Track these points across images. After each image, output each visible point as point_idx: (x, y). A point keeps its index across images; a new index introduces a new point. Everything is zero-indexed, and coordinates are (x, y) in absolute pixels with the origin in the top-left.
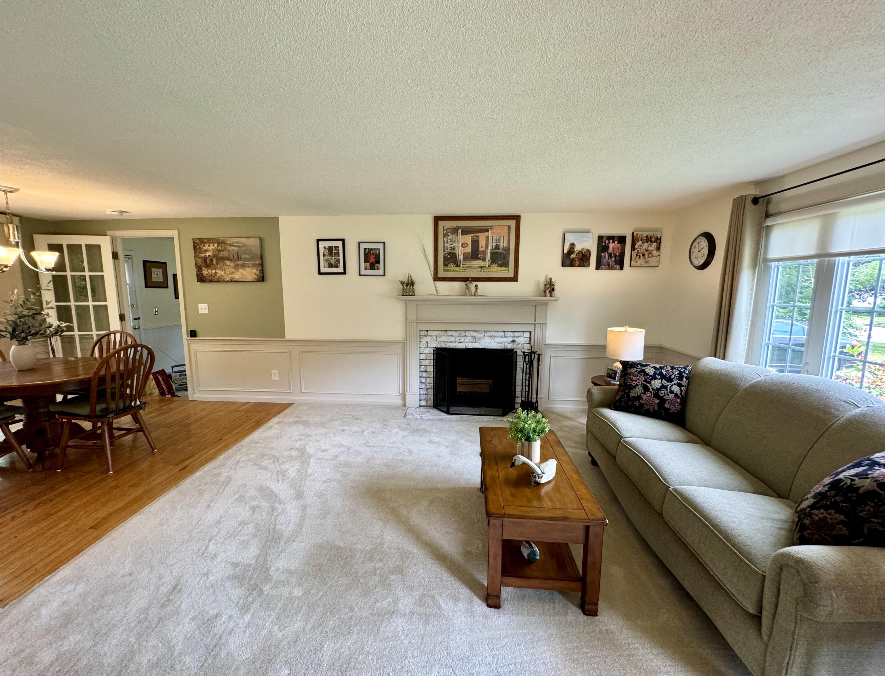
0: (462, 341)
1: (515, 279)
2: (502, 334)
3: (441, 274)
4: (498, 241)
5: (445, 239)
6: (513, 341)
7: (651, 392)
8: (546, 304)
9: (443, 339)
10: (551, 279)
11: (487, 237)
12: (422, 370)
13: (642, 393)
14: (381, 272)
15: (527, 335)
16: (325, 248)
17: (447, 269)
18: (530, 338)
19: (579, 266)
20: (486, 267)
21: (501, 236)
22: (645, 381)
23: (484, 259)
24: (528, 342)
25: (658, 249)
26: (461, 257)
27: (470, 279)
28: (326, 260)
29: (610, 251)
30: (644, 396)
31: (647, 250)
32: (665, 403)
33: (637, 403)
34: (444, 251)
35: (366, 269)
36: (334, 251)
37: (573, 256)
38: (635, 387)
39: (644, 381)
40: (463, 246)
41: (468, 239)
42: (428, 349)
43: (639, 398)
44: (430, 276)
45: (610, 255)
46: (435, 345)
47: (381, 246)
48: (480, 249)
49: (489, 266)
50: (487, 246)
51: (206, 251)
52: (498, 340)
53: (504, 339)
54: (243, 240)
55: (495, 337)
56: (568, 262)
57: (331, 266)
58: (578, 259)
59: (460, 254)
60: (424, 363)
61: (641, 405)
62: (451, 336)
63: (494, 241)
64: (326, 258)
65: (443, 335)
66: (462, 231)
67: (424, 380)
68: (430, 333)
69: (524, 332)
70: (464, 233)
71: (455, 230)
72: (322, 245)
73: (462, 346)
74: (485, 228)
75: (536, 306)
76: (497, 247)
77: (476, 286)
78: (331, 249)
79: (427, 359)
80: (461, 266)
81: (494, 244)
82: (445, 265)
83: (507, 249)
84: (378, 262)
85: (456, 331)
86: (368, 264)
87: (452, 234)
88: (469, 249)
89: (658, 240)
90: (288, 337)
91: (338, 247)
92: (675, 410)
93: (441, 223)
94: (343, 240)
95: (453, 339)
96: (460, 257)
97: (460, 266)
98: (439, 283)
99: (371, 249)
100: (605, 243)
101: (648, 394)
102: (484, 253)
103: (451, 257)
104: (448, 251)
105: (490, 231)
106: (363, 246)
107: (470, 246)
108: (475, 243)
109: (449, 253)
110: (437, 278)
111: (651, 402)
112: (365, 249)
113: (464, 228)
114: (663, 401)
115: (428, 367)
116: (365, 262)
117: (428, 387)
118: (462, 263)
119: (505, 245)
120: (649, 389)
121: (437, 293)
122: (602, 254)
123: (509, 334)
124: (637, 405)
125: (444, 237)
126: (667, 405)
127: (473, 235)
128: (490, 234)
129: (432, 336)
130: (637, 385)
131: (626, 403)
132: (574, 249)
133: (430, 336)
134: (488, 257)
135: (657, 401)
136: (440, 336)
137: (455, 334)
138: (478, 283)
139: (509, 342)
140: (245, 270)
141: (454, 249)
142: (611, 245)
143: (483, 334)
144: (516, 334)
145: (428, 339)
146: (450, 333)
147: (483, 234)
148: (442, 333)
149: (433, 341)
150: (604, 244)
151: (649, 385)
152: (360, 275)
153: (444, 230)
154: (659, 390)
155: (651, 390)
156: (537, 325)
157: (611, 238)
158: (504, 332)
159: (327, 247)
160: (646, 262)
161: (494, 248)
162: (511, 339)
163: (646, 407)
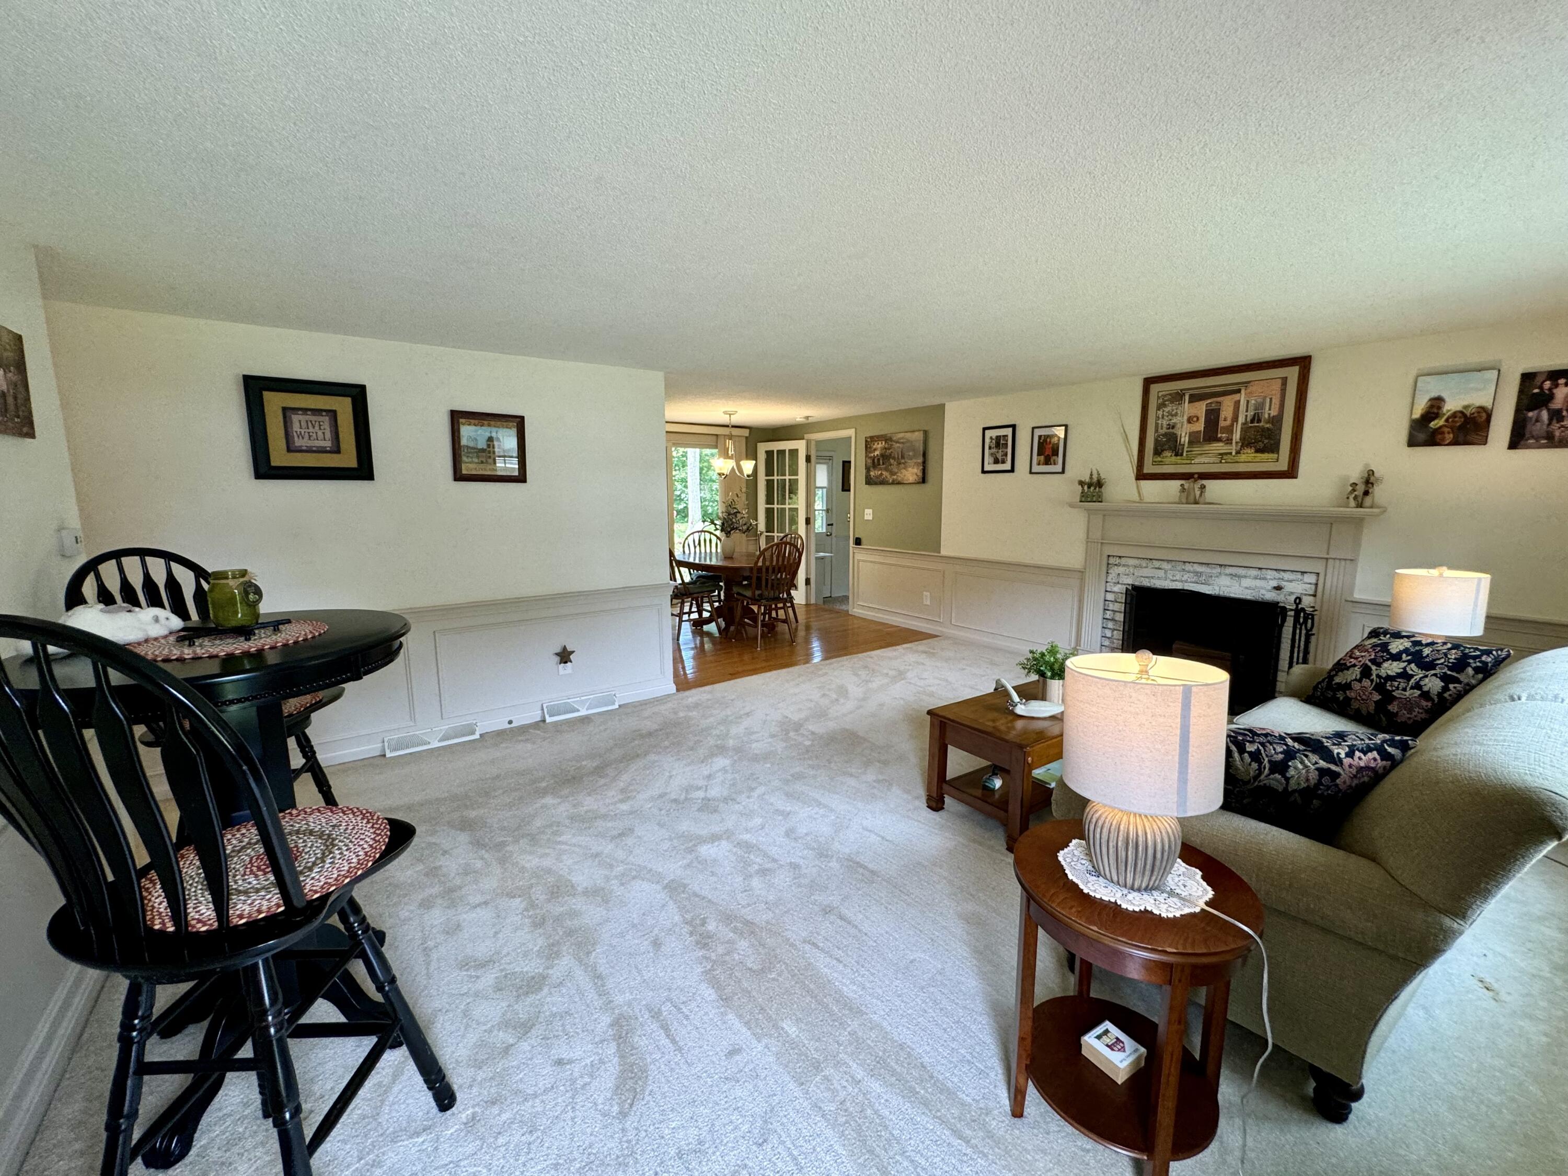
0: (1178, 578)
1: (1291, 473)
2: (1255, 572)
3: (1148, 469)
4: (1260, 406)
5: (1160, 413)
6: (1278, 588)
7: (1372, 681)
8: (1358, 523)
9: (1146, 572)
10: (1371, 472)
11: (1237, 403)
12: (1108, 616)
13: (1356, 680)
14: (1059, 468)
15: (1309, 578)
17: (1159, 459)
18: (1316, 584)
19: (1455, 443)
20: (1231, 453)
21: (1265, 398)
22: (1372, 661)
23: (1229, 441)
24: (1312, 592)
26: (1185, 439)
27: (1196, 476)
28: (992, 454)
29: (1557, 404)
30: (1356, 686)
32: (1390, 703)
33: (1340, 695)
34: (1156, 431)
35: (1039, 464)
36: (1002, 442)
37: (1439, 423)
38: (1348, 668)
39: (1370, 660)
40: (1190, 420)
41: (1200, 409)
42: (1119, 586)
43: (1348, 686)
44: (1129, 471)
45: (1556, 414)
46: (1129, 581)
48: (1222, 424)
49: (1238, 453)
50: (1235, 419)
51: (875, 450)
52: (1246, 582)
53: (1258, 583)
54: (908, 435)
55: (1239, 577)
56: (1422, 436)
57: (996, 461)
58: (1452, 428)
59: (1183, 435)
60: (1111, 607)
61: (1348, 700)
62: (1159, 569)
63: (1251, 408)
64: (992, 451)
65: (1144, 565)
66: (1191, 396)
67: (1109, 634)
68: (1123, 561)
69: (1303, 573)
70: (1194, 398)
71: (1178, 397)
72: (989, 433)
73: (1178, 586)
74: (1235, 387)
75: (1331, 524)
76: (1256, 418)
77: (1204, 487)
78: (998, 438)
79: (1116, 601)
80: (1185, 454)
81: (1251, 413)
82: (1157, 452)
83: (1277, 421)
84: (1056, 453)
85: (1168, 561)
86: (1042, 458)
87: (1172, 402)
88: (1200, 426)
90: (944, 552)
92: (1409, 718)
93: (1155, 388)
94: (1014, 426)
95: (1161, 573)
96: (1183, 440)
97: (1182, 455)
98: (1143, 483)
99: (1049, 436)
100: (1541, 387)
101: (1366, 683)
102: (1230, 430)
103: (1168, 441)
104: (1164, 430)
105: (1243, 392)
106: (1038, 433)
107: (1202, 420)
108: (1213, 417)
109: (1165, 435)
110: (1141, 475)
111: (1364, 697)
112: (1040, 437)
113: (1192, 392)
114: (1388, 697)
115: (1118, 614)
116: (1039, 454)
117: (1115, 646)
118: (1185, 449)
119: (1274, 413)
120: (1371, 675)
121: (1140, 499)
122: (1530, 414)
123: (1270, 574)
124: (1341, 698)
125: (1158, 409)
126: (1393, 708)
127: (1209, 401)
128: (1242, 397)
129: (1128, 566)
130: (1354, 665)
131: (1322, 693)
132: (1439, 408)
133: (1124, 565)
134: (1237, 436)
135: (1376, 697)
136: (1141, 567)
137: (1165, 565)
139: (1269, 588)
140: (908, 470)
141: (1173, 427)
142: (1562, 392)
143: (1218, 570)
144: (1287, 576)
145: (1121, 570)
146: (1157, 564)
147: (1230, 397)
148: (1144, 563)
149: (1128, 575)
150: (1536, 391)
151: (1374, 668)
152: (1031, 473)
153: (1158, 398)
154: (1391, 678)
155: (1374, 677)
156: (1330, 562)
157: (1561, 374)
158: (1260, 569)
161: (1249, 419)
162: (1275, 583)
163: (1355, 705)
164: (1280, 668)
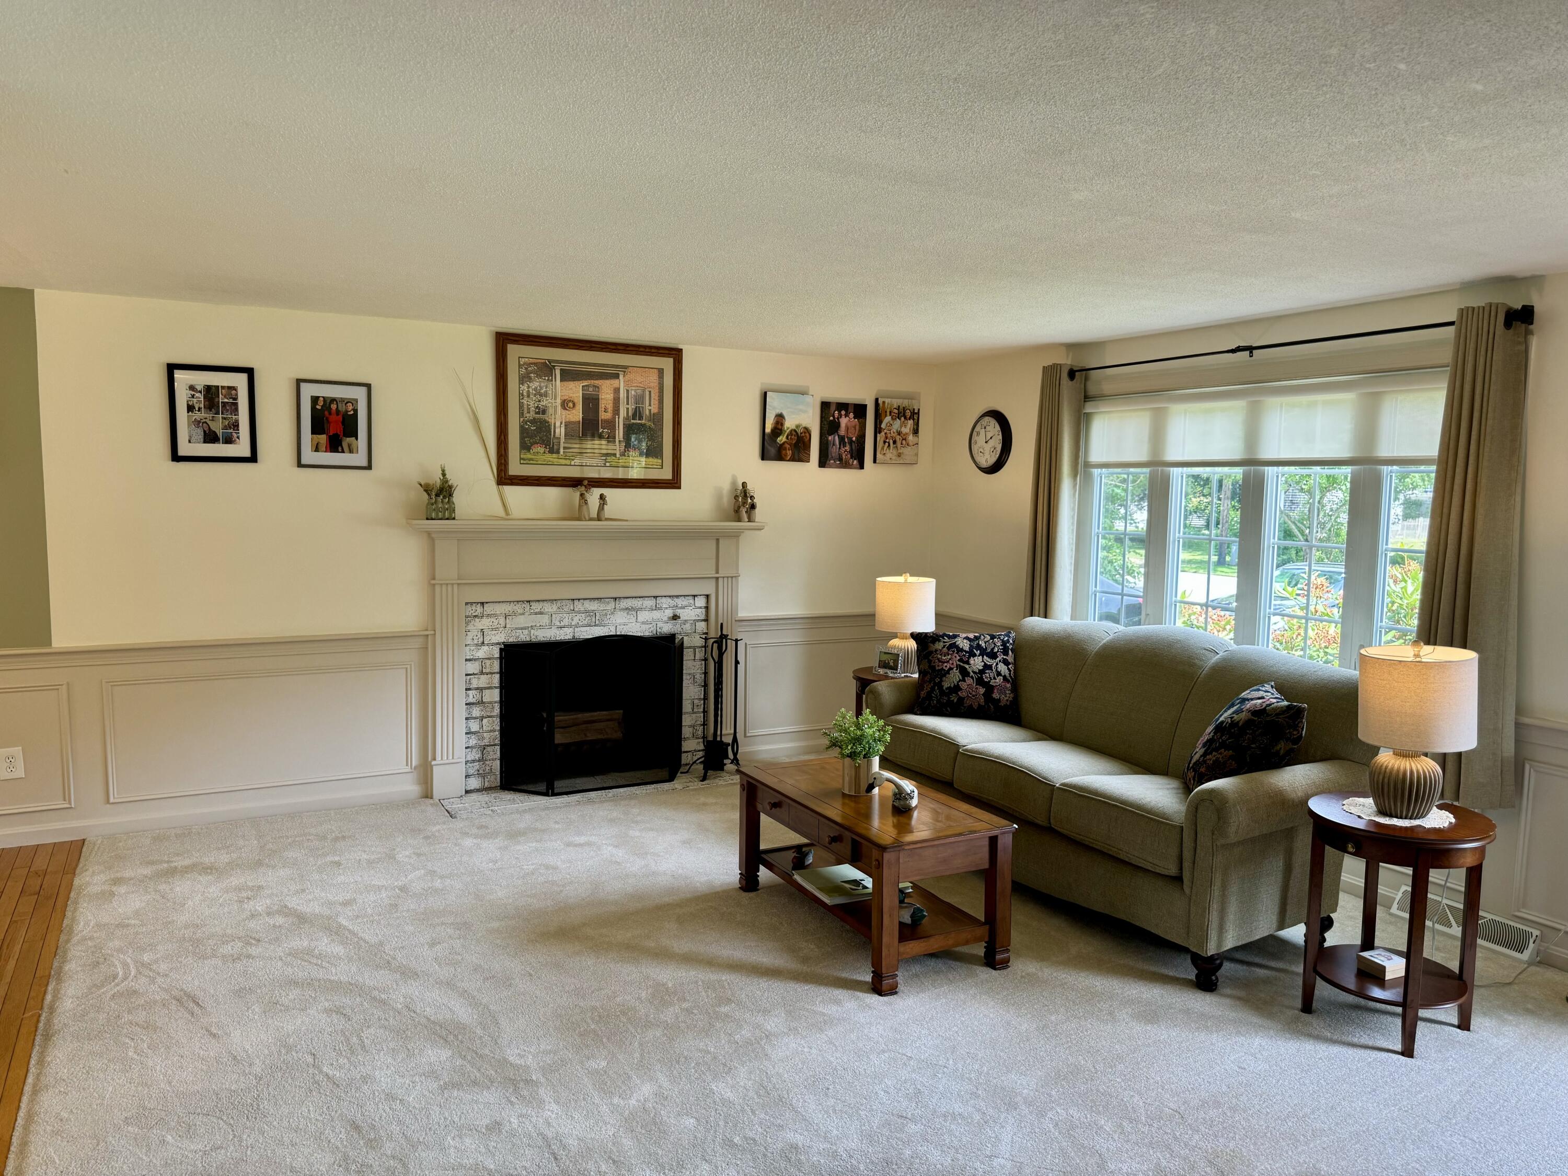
0: (565, 622)
1: (674, 483)
2: (650, 603)
3: (515, 468)
4: (639, 399)
5: (524, 388)
6: (675, 617)
7: (972, 677)
8: (735, 536)
9: (522, 621)
10: (744, 485)
11: (617, 390)
12: (471, 700)
13: (960, 680)
14: (359, 458)
15: (701, 602)
16: (192, 388)
17: (529, 456)
18: (707, 608)
19: (793, 459)
20: (615, 455)
21: (644, 391)
22: (960, 660)
23: (611, 438)
24: (703, 617)
25: (916, 432)
26: (560, 431)
27: (586, 482)
28: (197, 423)
29: (842, 432)
30: (963, 685)
31: (899, 433)
32: (993, 692)
33: (954, 698)
34: (521, 414)
35: (317, 449)
36: (221, 399)
37: (782, 439)
38: (948, 672)
39: (959, 660)
40: (565, 404)
41: (575, 390)
42: (485, 648)
43: (957, 688)
44: (487, 472)
45: (842, 439)
46: (501, 637)
47: (359, 394)
48: (603, 416)
49: (623, 454)
50: (616, 411)
52: (644, 616)
53: (656, 615)
55: (637, 610)
56: (772, 451)
57: (210, 437)
58: (790, 445)
59: (558, 424)
60: (475, 683)
61: (961, 700)
62: (541, 613)
63: (631, 400)
64: (197, 415)
65: (520, 611)
66: (563, 372)
67: (474, 726)
68: (488, 609)
69: (694, 596)
70: (569, 375)
71: (546, 369)
72: (183, 379)
73: (565, 635)
74: (612, 370)
75: (718, 540)
76: (637, 413)
77: (602, 497)
78: (210, 392)
79: (482, 673)
80: (562, 451)
81: (632, 407)
82: (525, 447)
83: (658, 418)
84: (353, 433)
85: (552, 601)
86: (323, 438)
87: (539, 376)
88: (577, 415)
89: (912, 415)
90: (59, 641)
91: (234, 388)
92: (1007, 700)
93: (514, 352)
94: (250, 372)
95: (545, 620)
96: (557, 431)
97: (558, 452)
98: (508, 490)
99: (333, 400)
100: (834, 416)
101: (969, 681)
102: (611, 424)
103: (539, 430)
104: (531, 415)
105: (621, 377)
106: (308, 391)
107: (580, 407)
108: (591, 403)
109: (534, 421)
110: (504, 478)
111: (974, 693)
112: (315, 400)
113: (566, 367)
114: (989, 688)
115: (486, 692)
116: (314, 432)
117: (486, 742)
118: (562, 445)
119: (655, 409)
120: (969, 673)
121: (507, 514)
122: (830, 438)
123: (665, 602)
124: (955, 700)
125: (521, 382)
126: (996, 695)
127: (585, 383)
128: (621, 383)
129: (495, 615)
130: (951, 669)
131: (938, 701)
132: (782, 425)
133: (488, 616)
134: (620, 433)
135: (982, 690)
136: (515, 614)
137: (548, 607)
138: (606, 491)
139: (665, 619)
141: (544, 412)
142: (844, 421)
143: (612, 605)
144: (680, 602)
145: (485, 623)
146: (536, 607)
147: (608, 382)
148: (518, 608)
149: (496, 629)
150: (831, 418)
151: (967, 666)
152: (300, 465)
153: (520, 366)
154: (982, 672)
155: (972, 674)
156: (720, 580)
157: (843, 407)
158: (655, 597)
159: (199, 388)
160: (899, 455)
161: (630, 414)
162: (669, 613)
163: (967, 703)
164: (684, 710)
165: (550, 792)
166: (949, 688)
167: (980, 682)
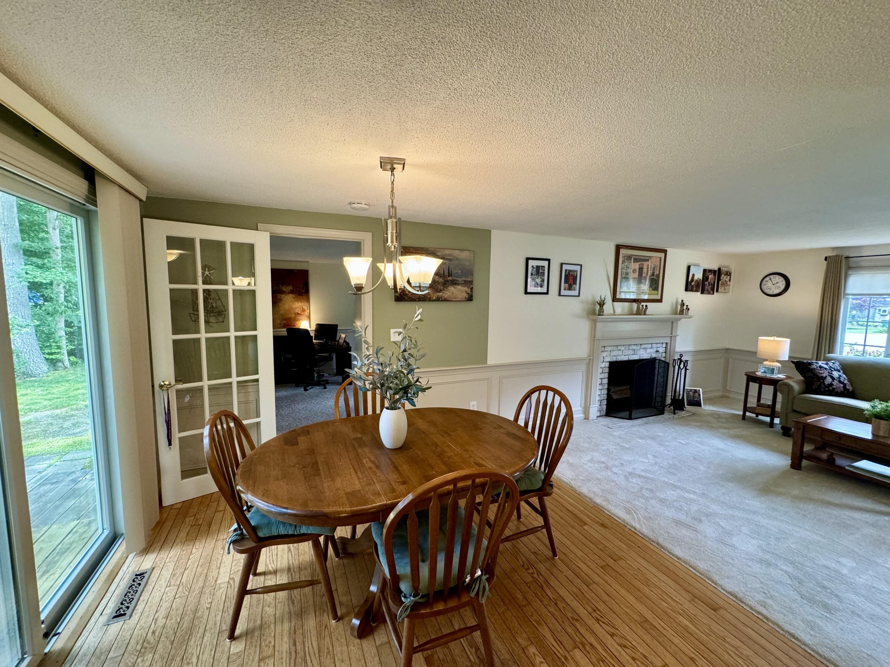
0: (626, 354)
1: (660, 301)
2: (650, 346)
3: (618, 296)
4: (654, 269)
5: (623, 265)
6: (658, 352)
9: (615, 353)
10: (682, 301)
11: (648, 265)
13: (831, 381)
15: (664, 345)
16: (533, 267)
17: (622, 291)
18: (666, 348)
19: (695, 291)
20: (646, 290)
21: (656, 266)
23: (645, 284)
24: (664, 351)
25: (730, 280)
26: (631, 281)
28: (533, 279)
29: (709, 281)
30: (834, 383)
31: (725, 281)
33: (831, 388)
35: (565, 289)
36: (541, 271)
37: (693, 283)
39: (828, 373)
40: (634, 271)
41: (637, 266)
42: (604, 363)
43: (831, 385)
44: (611, 296)
45: (709, 283)
46: (609, 359)
47: (578, 268)
48: (644, 275)
49: (648, 290)
50: (647, 272)
52: (648, 351)
53: (652, 350)
54: (456, 253)
55: (646, 349)
56: (690, 288)
57: (536, 285)
58: (696, 285)
59: (631, 278)
61: (834, 389)
62: (620, 350)
63: (652, 269)
64: (534, 277)
65: (615, 350)
66: (634, 259)
68: (606, 349)
69: (663, 343)
70: (636, 260)
71: (630, 258)
72: (531, 263)
73: (625, 358)
74: (647, 258)
75: (672, 322)
76: (653, 274)
78: (538, 267)
79: (602, 373)
80: (631, 289)
81: (652, 272)
82: (621, 287)
83: (658, 276)
84: (575, 283)
85: (623, 345)
86: (567, 285)
87: (628, 261)
88: (636, 275)
89: (730, 274)
91: (544, 267)
93: (623, 252)
94: (549, 260)
95: (620, 353)
98: (615, 304)
99: (571, 271)
101: (836, 381)
102: (645, 278)
105: (650, 260)
106: (565, 267)
107: (638, 272)
108: (641, 270)
109: (624, 278)
110: (614, 299)
111: (838, 386)
112: (566, 270)
113: (635, 257)
114: (844, 384)
116: (565, 283)
117: (602, 398)
118: (631, 286)
119: (658, 273)
120: (834, 378)
121: (614, 312)
122: (705, 283)
123: (654, 346)
125: (622, 263)
127: (640, 263)
128: (649, 263)
129: (608, 351)
130: (826, 376)
132: (693, 279)
133: (606, 351)
134: (648, 282)
136: (613, 351)
137: (622, 348)
139: (654, 352)
140: (455, 288)
141: (628, 274)
142: (710, 276)
143: (640, 347)
144: (659, 346)
145: (605, 354)
146: (619, 348)
147: (646, 262)
148: (613, 348)
149: (608, 356)
150: (706, 275)
151: (832, 376)
152: (560, 295)
153: (622, 257)
154: (839, 378)
156: (672, 337)
157: (710, 271)
158: (652, 344)
159: (535, 267)
160: (725, 289)
161: (651, 274)
162: (655, 350)
163: (836, 390)
165: (630, 418)
166: (828, 384)
167: (840, 382)
